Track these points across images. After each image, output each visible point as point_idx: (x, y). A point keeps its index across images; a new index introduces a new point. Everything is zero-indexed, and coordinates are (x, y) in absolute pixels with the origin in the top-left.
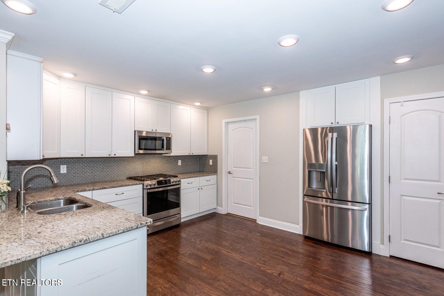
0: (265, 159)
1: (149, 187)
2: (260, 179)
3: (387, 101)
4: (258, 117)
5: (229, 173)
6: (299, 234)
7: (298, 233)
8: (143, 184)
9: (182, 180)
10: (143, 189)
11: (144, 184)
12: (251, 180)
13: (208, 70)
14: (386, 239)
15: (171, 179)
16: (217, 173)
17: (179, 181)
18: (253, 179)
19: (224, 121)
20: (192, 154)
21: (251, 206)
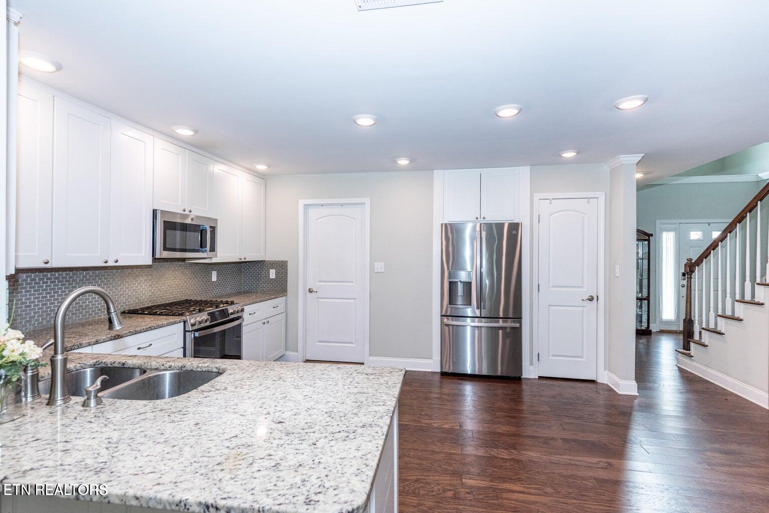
0: (379, 266)
1: (196, 327)
2: (370, 298)
3: (537, 196)
4: (367, 201)
5: (310, 291)
6: (432, 372)
7: (430, 370)
8: (185, 322)
9: (245, 308)
10: (185, 331)
11: (187, 321)
12: (352, 301)
13: (365, 121)
14: (535, 358)
15: (229, 307)
16: (287, 292)
17: (242, 310)
18: (355, 299)
19: (301, 203)
20: (243, 260)
21: (352, 343)
